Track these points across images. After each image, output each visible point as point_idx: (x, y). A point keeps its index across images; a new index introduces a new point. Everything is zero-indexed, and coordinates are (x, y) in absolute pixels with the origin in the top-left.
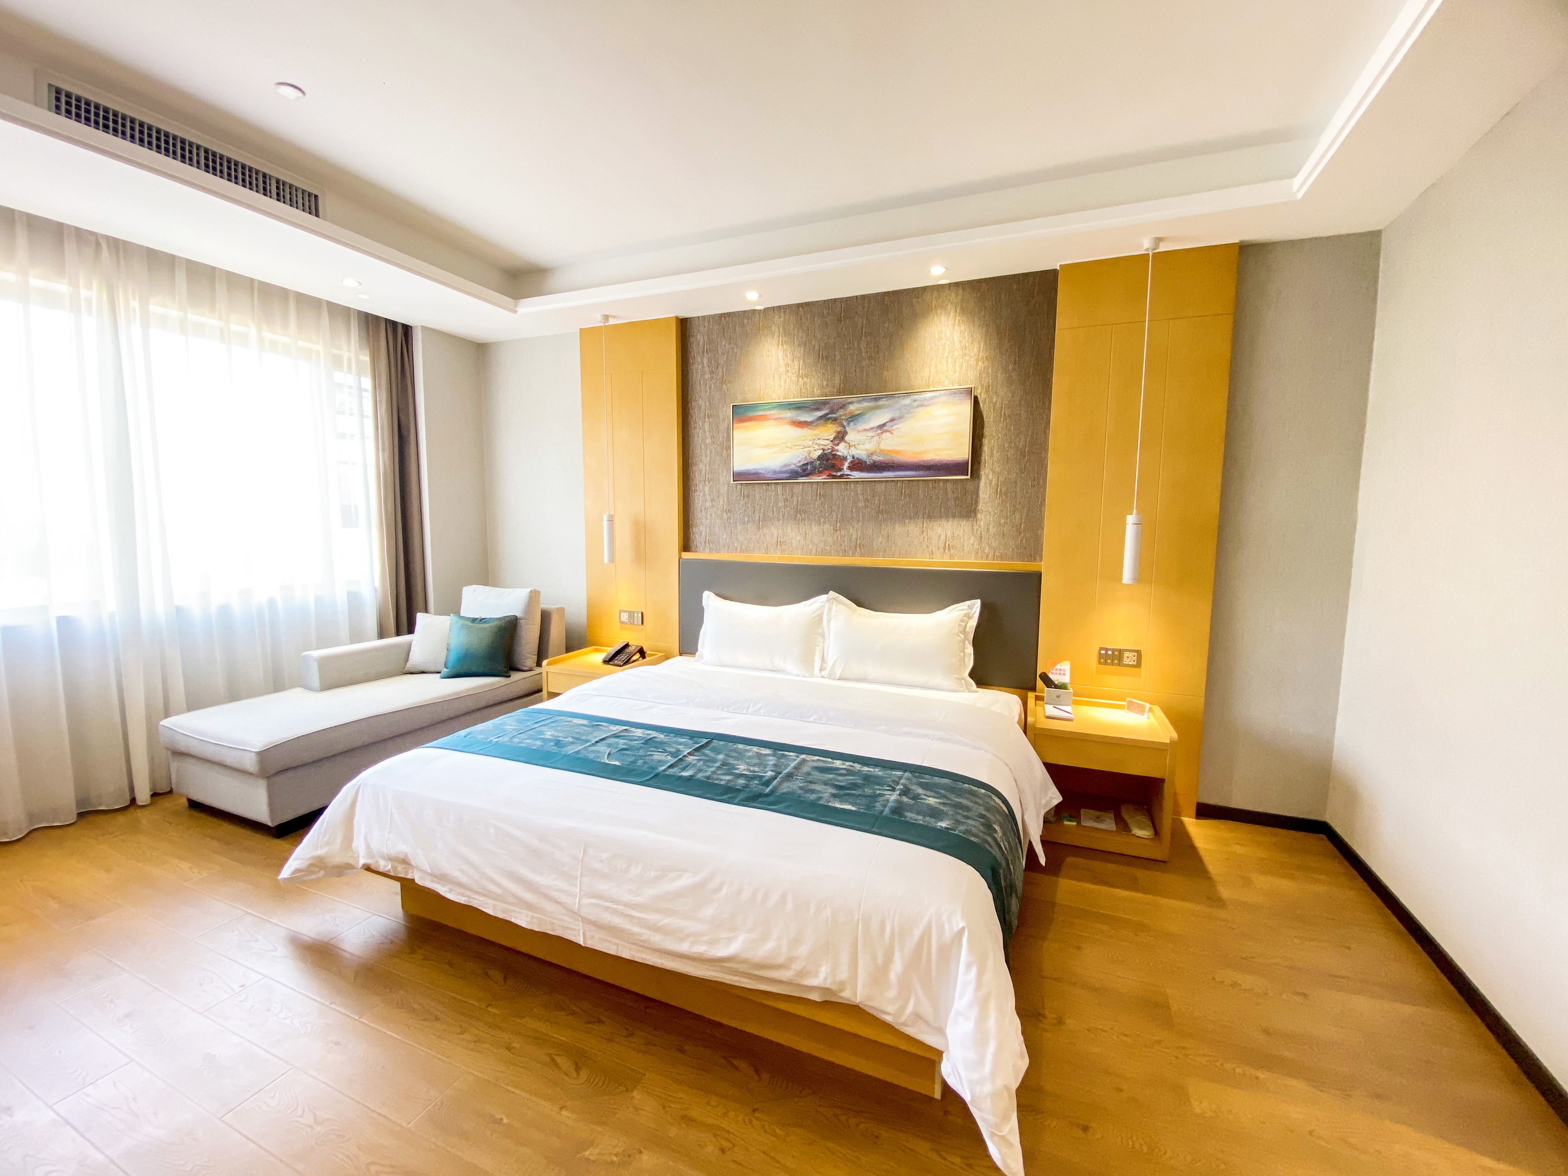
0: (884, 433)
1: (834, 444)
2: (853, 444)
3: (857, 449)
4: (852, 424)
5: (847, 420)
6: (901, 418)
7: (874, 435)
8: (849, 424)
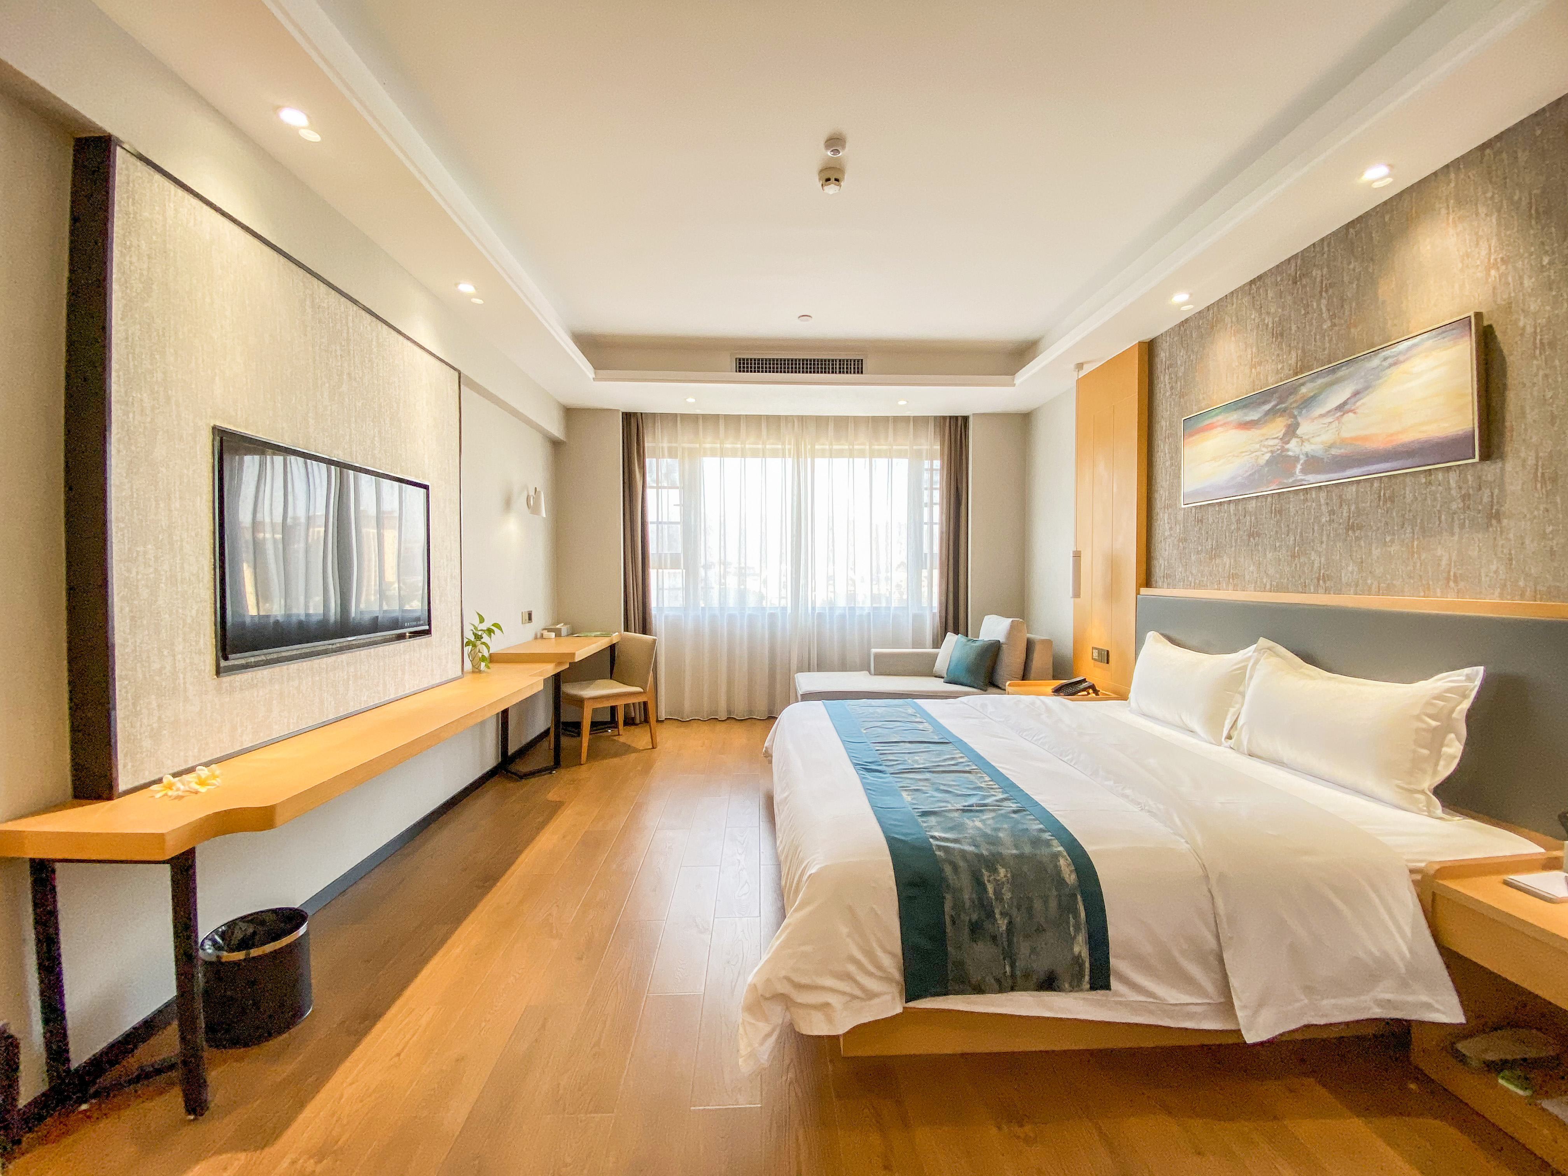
0: (1345, 416)
1: (1283, 443)
2: (1306, 437)
3: (1311, 444)
4: (1304, 411)
5: (1297, 407)
6: (1367, 388)
7: (1332, 420)
8: (1300, 413)
